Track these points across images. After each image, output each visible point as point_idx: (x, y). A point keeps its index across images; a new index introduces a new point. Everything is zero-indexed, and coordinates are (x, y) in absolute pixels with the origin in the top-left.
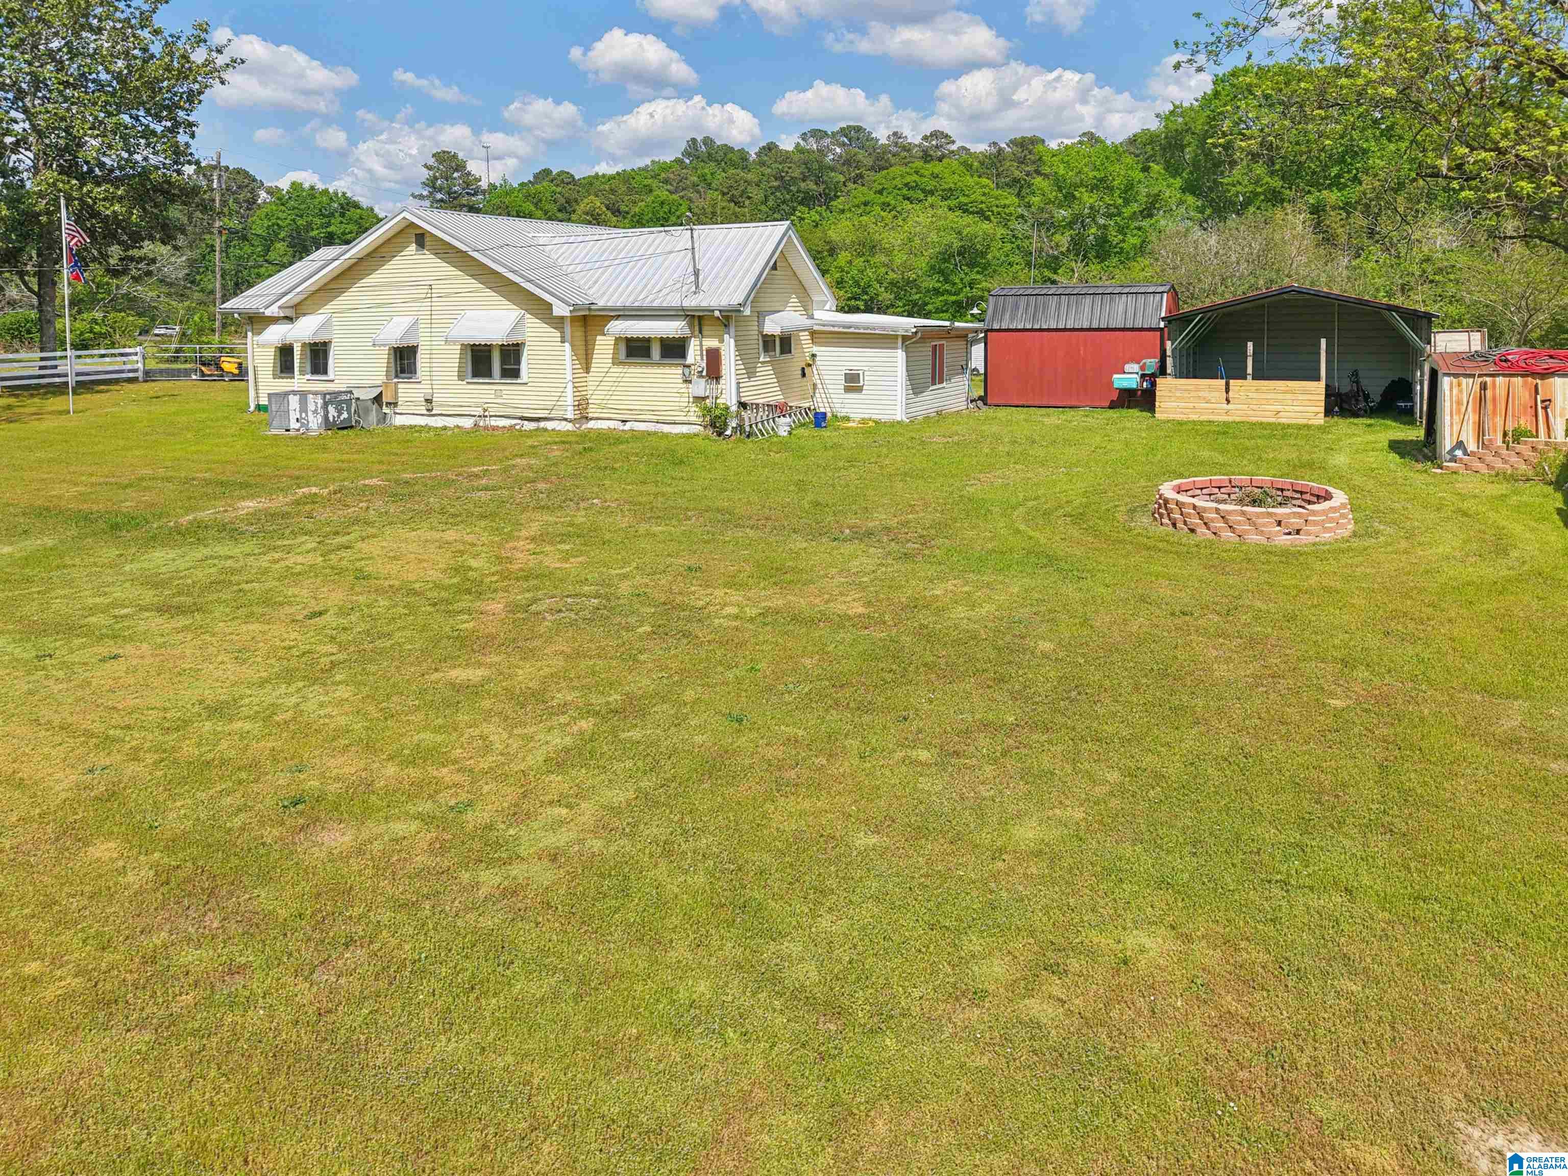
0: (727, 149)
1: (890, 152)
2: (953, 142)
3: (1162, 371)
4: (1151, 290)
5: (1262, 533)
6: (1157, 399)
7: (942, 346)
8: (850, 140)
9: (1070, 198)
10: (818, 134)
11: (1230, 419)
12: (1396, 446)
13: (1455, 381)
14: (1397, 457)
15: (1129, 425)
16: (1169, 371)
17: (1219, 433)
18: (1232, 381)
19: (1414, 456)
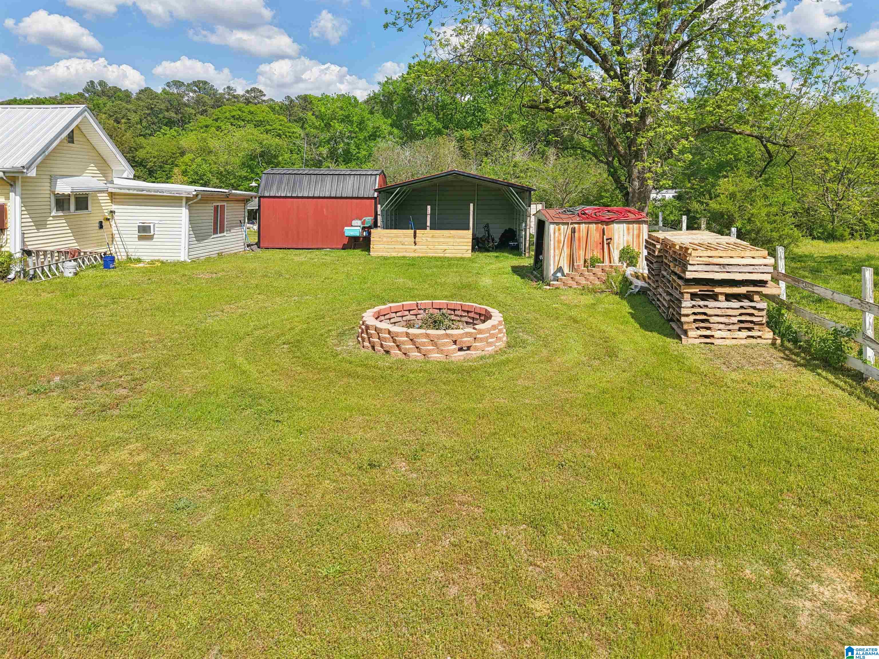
0: (116, 90)
1: (225, 98)
2: (265, 95)
3: (375, 225)
4: (369, 173)
5: (441, 352)
6: (371, 242)
7: (223, 207)
8: (199, 89)
9: (328, 126)
10: (178, 84)
11: (416, 255)
12: (517, 270)
13: (557, 227)
14: (519, 278)
15: (352, 260)
16: (379, 225)
17: (409, 265)
18: (418, 231)
19: (529, 277)
